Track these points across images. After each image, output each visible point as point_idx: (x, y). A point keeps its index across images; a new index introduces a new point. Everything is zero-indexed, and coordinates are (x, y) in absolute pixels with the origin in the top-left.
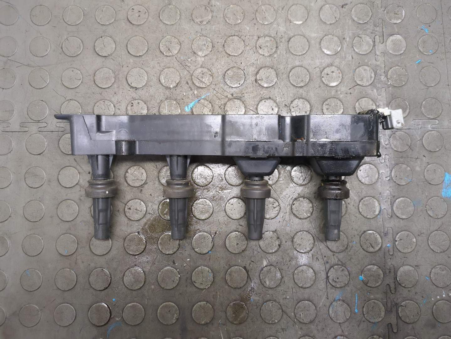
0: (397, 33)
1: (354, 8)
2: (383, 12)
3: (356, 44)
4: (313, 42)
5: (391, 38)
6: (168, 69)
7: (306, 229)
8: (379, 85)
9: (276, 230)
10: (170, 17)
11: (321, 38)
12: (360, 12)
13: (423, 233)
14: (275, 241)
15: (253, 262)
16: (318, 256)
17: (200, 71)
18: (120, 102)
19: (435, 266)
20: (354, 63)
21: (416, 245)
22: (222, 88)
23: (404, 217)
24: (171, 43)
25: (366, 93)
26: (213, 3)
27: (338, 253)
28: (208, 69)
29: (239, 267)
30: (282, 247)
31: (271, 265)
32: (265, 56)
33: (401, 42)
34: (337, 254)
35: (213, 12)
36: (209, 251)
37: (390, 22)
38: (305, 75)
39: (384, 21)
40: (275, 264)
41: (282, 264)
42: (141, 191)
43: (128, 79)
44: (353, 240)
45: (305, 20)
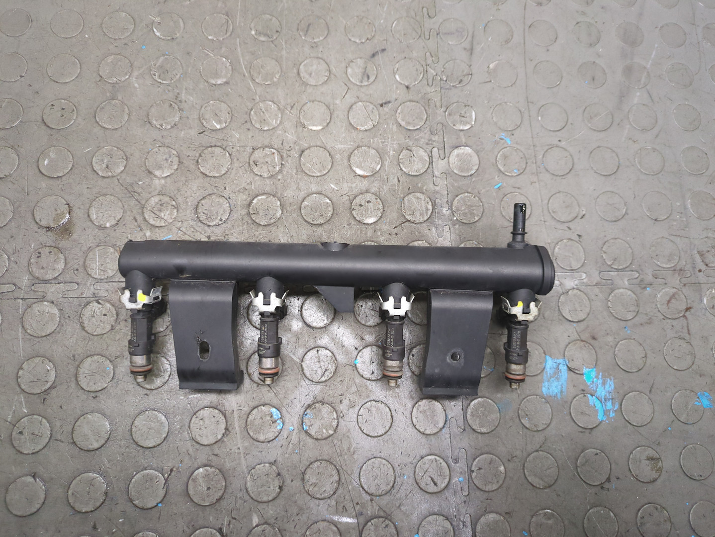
0: (465, 145)
1: (400, 108)
2: (444, 114)
3: (404, 160)
4: (338, 157)
5: (456, 152)
6: (104, 197)
7: (326, 457)
8: (440, 222)
9: (275, 461)
10: (112, 118)
11: (351, 151)
12: (409, 113)
13: (516, 456)
14: (273, 480)
15: (235, 519)
16: (346, 502)
17: (157, 201)
18: (19, 251)
19: (537, 512)
20: (401, 188)
21: (505, 478)
22: (193, 227)
23: (484, 430)
24: (111, 157)
25: (420, 233)
26: (183, 98)
27: (379, 496)
28: (170, 197)
29: (210, 529)
30: (285, 489)
31: (266, 523)
32: (264, 178)
33: (471, 157)
34: (378, 498)
35: (183, 111)
36: (158, 504)
37: (454, 127)
38: (325, 207)
39: (445, 126)
40: (272, 521)
41: (285, 520)
42: (44, 400)
43: (35, 213)
44: (403, 473)
45: (325, 124)
